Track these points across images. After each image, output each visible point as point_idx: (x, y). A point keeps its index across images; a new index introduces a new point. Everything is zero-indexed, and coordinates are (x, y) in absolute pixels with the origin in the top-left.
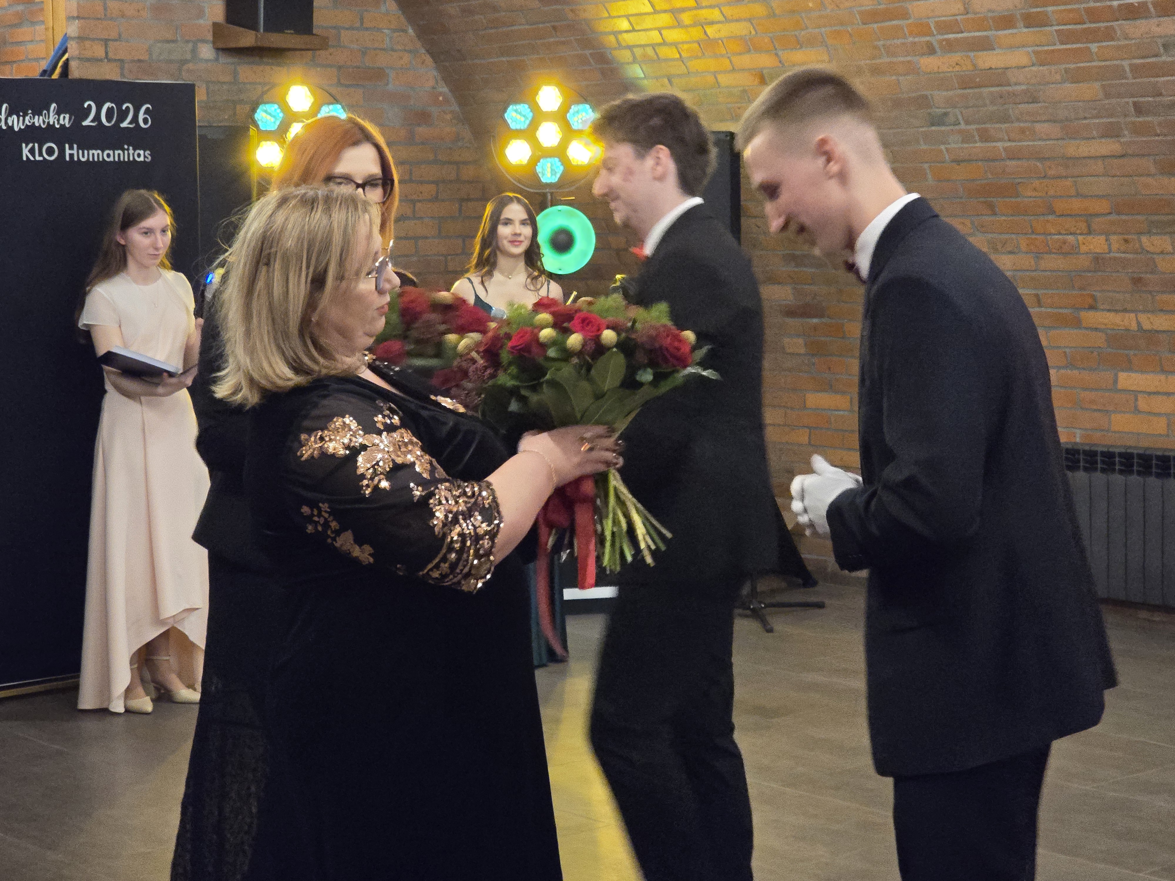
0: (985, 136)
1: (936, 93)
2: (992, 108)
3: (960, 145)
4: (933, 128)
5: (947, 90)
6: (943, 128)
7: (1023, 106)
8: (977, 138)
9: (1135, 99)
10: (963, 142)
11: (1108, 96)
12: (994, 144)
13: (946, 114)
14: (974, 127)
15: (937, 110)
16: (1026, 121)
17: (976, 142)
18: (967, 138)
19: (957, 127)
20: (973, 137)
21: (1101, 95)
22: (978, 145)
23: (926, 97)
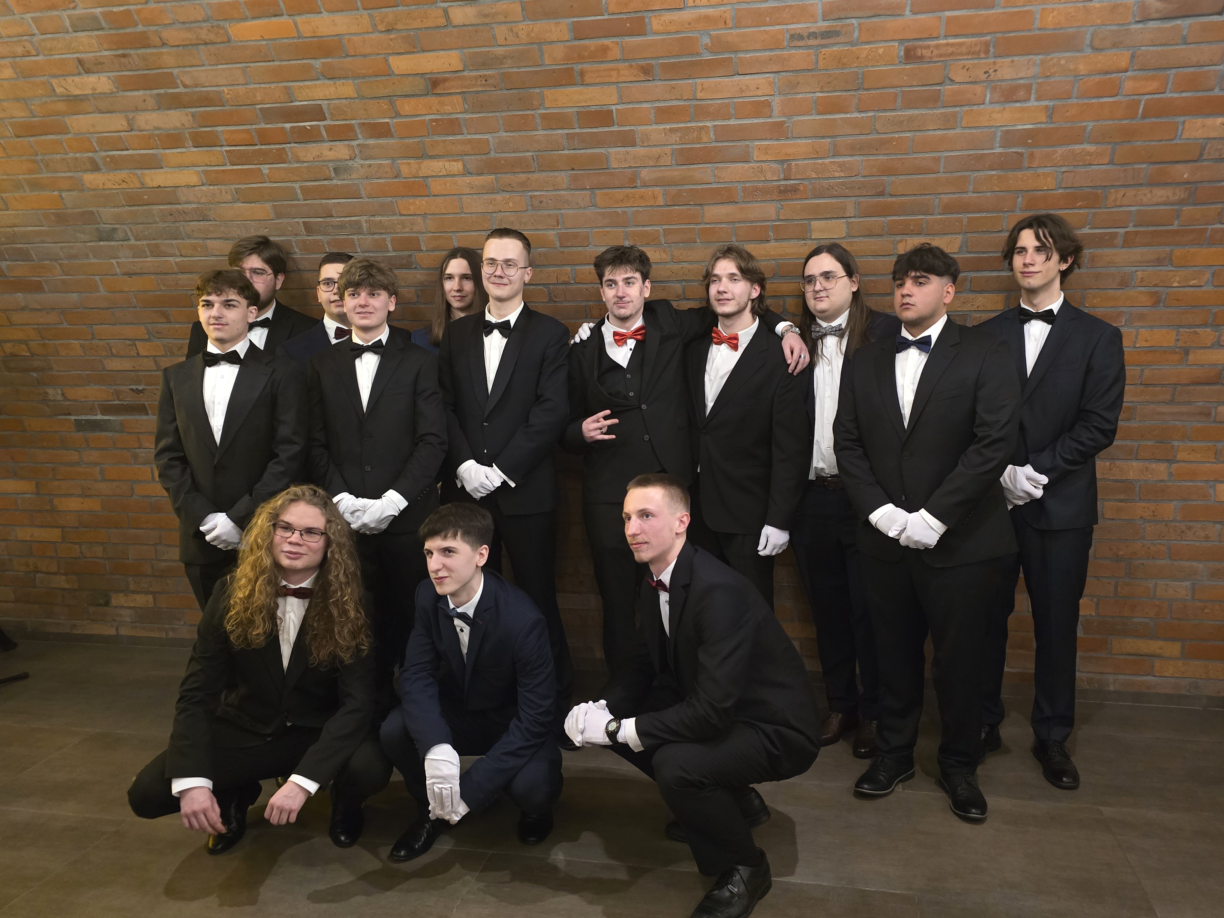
0: (156, 252)
1: (101, 209)
2: (161, 225)
3: (131, 260)
4: (102, 243)
5: (114, 207)
6: (112, 243)
7: (194, 223)
8: (148, 253)
9: (307, 220)
10: (133, 257)
11: (279, 216)
12: (166, 259)
13: (114, 230)
14: (145, 242)
15: (105, 226)
16: (197, 238)
17: (147, 257)
18: (138, 253)
19: (126, 243)
20: (145, 252)
21: (272, 216)
22: (149, 259)
23: (92, 213)
